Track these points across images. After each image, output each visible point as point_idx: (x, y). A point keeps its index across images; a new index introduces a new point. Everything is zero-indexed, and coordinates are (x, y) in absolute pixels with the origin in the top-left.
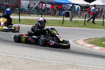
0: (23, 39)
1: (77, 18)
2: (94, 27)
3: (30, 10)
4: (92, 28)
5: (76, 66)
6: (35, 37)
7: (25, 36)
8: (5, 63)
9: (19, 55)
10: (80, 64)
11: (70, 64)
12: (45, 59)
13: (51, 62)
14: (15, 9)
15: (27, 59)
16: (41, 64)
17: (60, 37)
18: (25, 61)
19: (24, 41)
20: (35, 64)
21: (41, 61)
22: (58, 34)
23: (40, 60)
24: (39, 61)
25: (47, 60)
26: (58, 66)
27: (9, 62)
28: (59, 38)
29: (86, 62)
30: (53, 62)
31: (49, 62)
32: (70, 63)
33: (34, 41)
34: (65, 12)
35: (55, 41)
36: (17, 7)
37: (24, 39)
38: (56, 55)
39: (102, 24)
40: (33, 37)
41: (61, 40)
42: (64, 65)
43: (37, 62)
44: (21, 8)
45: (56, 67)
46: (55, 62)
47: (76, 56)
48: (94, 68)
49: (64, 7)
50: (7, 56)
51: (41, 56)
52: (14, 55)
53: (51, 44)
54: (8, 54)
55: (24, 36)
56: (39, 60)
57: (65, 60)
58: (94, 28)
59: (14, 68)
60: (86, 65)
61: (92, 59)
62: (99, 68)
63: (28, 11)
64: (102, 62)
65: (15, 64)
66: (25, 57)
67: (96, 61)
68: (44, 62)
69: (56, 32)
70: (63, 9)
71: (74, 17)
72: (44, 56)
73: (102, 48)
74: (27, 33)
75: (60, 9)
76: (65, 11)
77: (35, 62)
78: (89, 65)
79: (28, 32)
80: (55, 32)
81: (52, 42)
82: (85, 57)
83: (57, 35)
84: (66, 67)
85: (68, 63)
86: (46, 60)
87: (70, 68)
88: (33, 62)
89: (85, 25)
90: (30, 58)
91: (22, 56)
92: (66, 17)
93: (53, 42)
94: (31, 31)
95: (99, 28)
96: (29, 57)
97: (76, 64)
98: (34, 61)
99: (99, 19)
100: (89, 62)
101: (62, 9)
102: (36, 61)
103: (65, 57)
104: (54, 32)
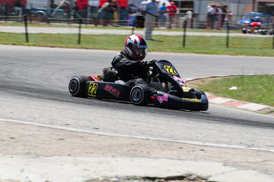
0: (92, 89)
1: (164, 30)
2: (206, 51)
3: (50, 13)
4: (203, 53)
5: (176, 145)
6: (121, 82)
7: (96, 81)
8: (3, 141)
9: (35, 120)
10: (185, 139)
11: (162, 139)
12: (99, 128)
13: (117, 135)
14: (13, 11)
15: (58, 129)
16: (92, 141)
17: (183, 82)
18: (52, 134)
19: (94, 94)
20: (79, 141)
21: (91, 133)
22: (178, 76)
23: (89, 131)
24: (86, 133)
25: (106, 132)
26: (133, 145)
27: (13, 138)
28: (181, 84)
29: (200, 136)
30: (120, 135)
31: (112, 136)
32: (161, 136)
33: (118, 93)
34: (134, 17)
35: (171, 93)
36: (18, 5)
37: (94, 89)
38: (124, 119)
39: (225, 43)
40: (117, 82)
41: (186, 89)
42: (147, 142)
43: (82, 137)
44: (28, 7)
45: (129, 149)
46: (124, 136)
47: (174, 120)
48: (221, 148)
49: (132, 5)
50: (8, 122)
51: (90, 121)
52: (24, 120)
53: (161, 100)
54: (10, 118)
55: (93, 80)
56: (86, 131)
57: (150, 131)
58: (207, 53)
59: (27, 151)
60: (200, 141)
61: (211, 128)
62: (233, 148)
63: (44, 13)
64: (236, 134)
65: (29, 141)
66: (52, 124)
67: (223, 131)
68: (100, 135)
69: (174, 69)
70: (130, 9)
71: (156, 28)
72: (96, 123)
73: (231, 101)
74: (101, 74)
75: (123, 8)
76: (135, 12)
77: (77, 136)
78: (208, 142)
79: (105, 71)
80: (171, 71)
81: (162, 95)
82: (195, 123)
83: (176, 78)
84: (154, 148)
85: (156, 137)
86: (104, 131)
87: (163, 149)
88: (72, 136)
89: (186, 46)
90: (64, 128)
91: (44, 123)
92: (137, 27)
93: (166, 95)
94: (112, 68)
95: (219, 52)
96: (61, 126)
97: (176, 141)
98: (74, 135)
99: (215, 32)
100: (207, 135)
101: (128, 8)
102: (80, 135)
103: (148, 122)
104: (168, 70)
